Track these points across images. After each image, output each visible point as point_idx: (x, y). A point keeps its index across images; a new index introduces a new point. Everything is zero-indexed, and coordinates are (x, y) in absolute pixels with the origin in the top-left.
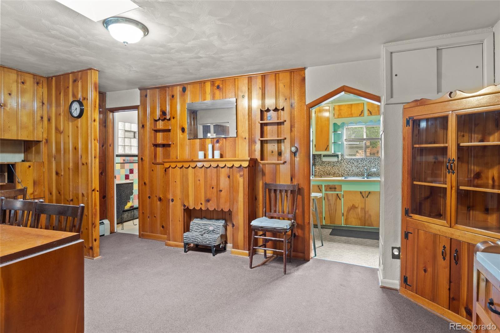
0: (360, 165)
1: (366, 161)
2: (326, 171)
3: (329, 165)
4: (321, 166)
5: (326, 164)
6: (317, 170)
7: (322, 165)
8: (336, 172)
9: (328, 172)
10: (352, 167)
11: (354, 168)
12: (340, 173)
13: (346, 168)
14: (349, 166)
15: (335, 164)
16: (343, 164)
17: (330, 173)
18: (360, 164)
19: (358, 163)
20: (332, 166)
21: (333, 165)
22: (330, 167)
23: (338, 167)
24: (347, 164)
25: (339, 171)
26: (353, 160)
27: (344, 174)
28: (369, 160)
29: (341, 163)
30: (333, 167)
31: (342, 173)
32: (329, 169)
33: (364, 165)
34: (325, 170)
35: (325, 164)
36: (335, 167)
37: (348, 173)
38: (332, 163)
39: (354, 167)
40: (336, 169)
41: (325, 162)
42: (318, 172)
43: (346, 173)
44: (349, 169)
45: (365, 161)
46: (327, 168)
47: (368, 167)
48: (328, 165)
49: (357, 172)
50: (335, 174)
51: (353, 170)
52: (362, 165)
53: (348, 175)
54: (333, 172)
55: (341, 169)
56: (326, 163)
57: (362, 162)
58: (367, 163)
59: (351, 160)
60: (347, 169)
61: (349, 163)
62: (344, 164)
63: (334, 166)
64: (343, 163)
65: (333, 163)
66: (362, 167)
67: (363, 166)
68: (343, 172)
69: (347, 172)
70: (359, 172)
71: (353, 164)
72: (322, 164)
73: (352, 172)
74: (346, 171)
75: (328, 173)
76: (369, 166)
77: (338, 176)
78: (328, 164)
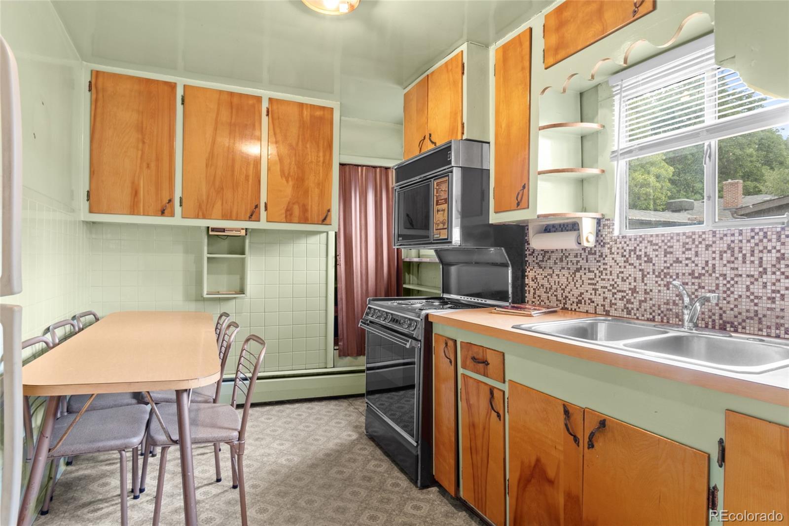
0: (679, 268)
1: (708, 247)
2: (554, 287)
3: (564, 264)
4: (541, 268)
5: (555, 263)
6: (531, 283)
7: (543, 264)
8: (586, 296)
9: (560, 292)
10: (644, 276)
11: (651, 279)
12: (599, 300)
13: (619, 281)
14: (630, 270)
15: (582, 263)
16: (609, 260)
17: (566, 297)
18: (678, 261)
19: (670, 258)
20: (573, 268)
21: (575, 266)
22: (565, 272)
23: (592, 275)
24: (622, 264)
25: (595, 290)
26: (650, 242)
27: (611, 304)
28: (728, 239)
29: (601, 256)
30: (574, 273)
31: (605, 299)
32: (563, 280)
33: (699, 270)
34: (552, 284)
35: (552, 261)
36: (582, 272)
37: (629, 301)
38: (571, 258)
39: (651, 276)
40: (587, 281)
41: (552, 252)
42: (532, 291)
43: (620, 304)
44: (633, 284)
45: (702, 248)
46: (558, 275)
47: (721, 281)
48: (559, 265)
49: (667, 303)
50: (580, 302)
51: (646, 293)
52: (687, 270)
53: (629, 313)
54: (576, 292)
55: (602, 283)
56: (554, 256)
57: (689, 254)
58: (717, 256)
59: (642, 246)
60: (625, 286)
61: (633, 257)
62: (611, 263)
63: (578, 270)
64: (610, 257)
65: (576, 256)
66: (688, 279)
67: (692, 274)
68: (609, 295)
69: (622, 299)
70: (675, 303)
71: (650, 260)
72: (543, 261)
73: (645, 301)
74: (619, 295)
75: (560, 298)
76: (724, 276)
77: (592, 310)
78: (561, 260)
